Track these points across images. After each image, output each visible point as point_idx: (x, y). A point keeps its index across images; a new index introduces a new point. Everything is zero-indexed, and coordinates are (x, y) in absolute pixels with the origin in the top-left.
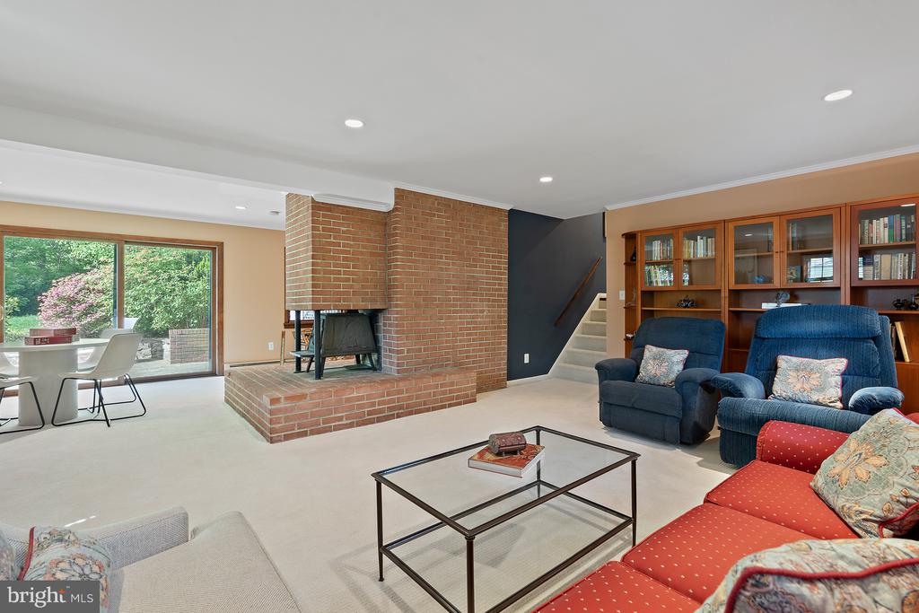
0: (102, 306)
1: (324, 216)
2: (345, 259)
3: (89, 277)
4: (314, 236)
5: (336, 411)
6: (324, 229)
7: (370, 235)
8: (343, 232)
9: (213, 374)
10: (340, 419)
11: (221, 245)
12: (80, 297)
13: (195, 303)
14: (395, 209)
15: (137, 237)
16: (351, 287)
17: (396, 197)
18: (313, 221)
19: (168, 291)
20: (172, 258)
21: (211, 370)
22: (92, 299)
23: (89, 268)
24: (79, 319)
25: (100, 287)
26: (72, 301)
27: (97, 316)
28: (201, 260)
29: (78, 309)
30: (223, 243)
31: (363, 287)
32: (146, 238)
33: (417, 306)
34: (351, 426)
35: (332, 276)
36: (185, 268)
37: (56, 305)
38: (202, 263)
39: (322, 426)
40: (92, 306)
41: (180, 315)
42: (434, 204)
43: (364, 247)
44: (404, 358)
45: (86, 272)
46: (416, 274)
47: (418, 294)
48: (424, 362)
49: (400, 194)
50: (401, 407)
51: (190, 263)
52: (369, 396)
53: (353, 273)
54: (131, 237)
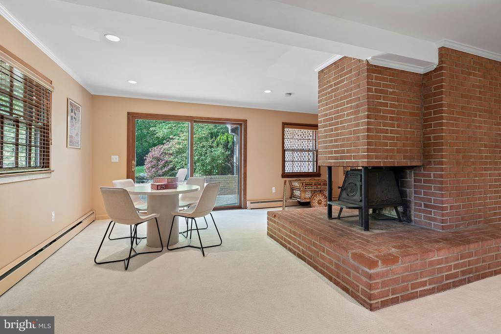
0: (171, 162)
1: (377, 78)
2: (392, 119)
3: (165, 147)
4: (368, 97)
5: (422, 275)
6: (376, 91)
7: (409, 96)
8: (391, 93)
9: (239, 207)
10: (424, 284)
11: (245, 121)
12: (162, 157)
13: (217, 160)
14: (439, 69)
15: (201, 118)
16: (395, 145)
17: (441, 56)
18: (368, 83)
19: (203, 154)
20: (204, 135)
21: (239, 205)
22: (167, 158)
23: (165, 142)
24: (161, 169)
25: (171, 152)
26: (158, 160)
27: (169, 167)
28: (218, 135)
29: (161, 163)
30: (246, 120)
31: (404, 145)
32: (205, 118)
33: (458, 163)
34: (431, 292)
35: (382, 135)
36: (210, 141)
37: (151, 161)
38: (219, 137)
39: (411, 291)
40: (167, 162)
41: (209, 167)
42: (470, 63)
43: (405, 107)
44: (447, 215)
45: (163, 144)
46: (457, 132)
47: (459, 151)
48: (463, 219)
49: (444, 53)
50: (470, 271)
51: (212, 138)
52: (447, 260)
53: (397, 132)
54: (198, 118)
